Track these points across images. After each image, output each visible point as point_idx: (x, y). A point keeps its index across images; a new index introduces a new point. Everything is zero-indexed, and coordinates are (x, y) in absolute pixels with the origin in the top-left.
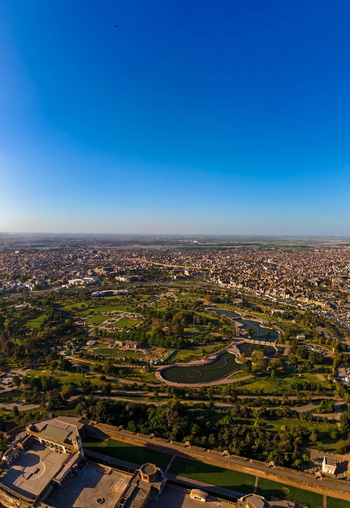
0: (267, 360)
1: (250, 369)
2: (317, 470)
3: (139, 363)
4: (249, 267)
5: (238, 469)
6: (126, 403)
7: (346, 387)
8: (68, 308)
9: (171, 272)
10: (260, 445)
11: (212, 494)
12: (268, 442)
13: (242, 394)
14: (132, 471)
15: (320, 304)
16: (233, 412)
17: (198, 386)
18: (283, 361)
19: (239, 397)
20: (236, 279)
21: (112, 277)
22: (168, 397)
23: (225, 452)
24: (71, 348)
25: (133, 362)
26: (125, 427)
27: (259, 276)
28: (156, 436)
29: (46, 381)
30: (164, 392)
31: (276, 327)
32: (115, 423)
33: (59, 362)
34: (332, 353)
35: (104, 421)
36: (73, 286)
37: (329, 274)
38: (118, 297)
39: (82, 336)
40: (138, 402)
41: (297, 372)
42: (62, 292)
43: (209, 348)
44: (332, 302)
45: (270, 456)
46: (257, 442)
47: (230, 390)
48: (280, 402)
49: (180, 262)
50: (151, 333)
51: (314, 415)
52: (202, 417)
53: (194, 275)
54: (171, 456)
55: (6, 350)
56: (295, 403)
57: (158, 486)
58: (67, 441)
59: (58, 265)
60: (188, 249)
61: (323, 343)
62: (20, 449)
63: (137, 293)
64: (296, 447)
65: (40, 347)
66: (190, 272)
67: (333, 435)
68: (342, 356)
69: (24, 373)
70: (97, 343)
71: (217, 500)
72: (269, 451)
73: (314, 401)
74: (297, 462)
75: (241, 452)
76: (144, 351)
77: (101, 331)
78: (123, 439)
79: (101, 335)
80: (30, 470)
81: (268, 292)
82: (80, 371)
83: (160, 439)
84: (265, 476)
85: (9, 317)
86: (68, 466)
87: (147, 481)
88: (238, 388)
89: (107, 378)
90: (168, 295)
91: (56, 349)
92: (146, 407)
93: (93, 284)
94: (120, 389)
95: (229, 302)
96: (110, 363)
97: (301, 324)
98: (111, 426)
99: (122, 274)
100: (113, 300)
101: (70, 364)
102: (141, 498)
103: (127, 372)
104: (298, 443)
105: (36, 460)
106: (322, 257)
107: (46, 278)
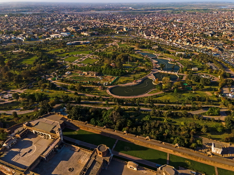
0: (172, 83)
1: (161, 88)
2: (208, 151)
3: (97, 84)
4: (164, 25)
5: (156, 148)
6: (90, 108)
7: (229, 100)
8: (52, 52)
9: (115, 29)
10: (168, 133)
11: (141, 165)
12: (173, 131)
13: (156, 103)
14: (92, 150)
15: (211, 48)
16: (151, 113)
17: (131, 98)
18: (182, 83)
19: (155, 104)
20: (155, 33)
21: (79, 33)
22: (114, 104)
23: (148, 137)
24: (55, 76)
25: (94, 84)
26: (89, 122)
27: (170, 31)
28: (107, 127)
29: (39, 96)
30: (111, 101)
31: (178, 63)
32: (83, 120)
33: (48, 84)
34: (218, 78)
35: (76, 119)
36: (54, 39)
37: (222, 28)
38: (84, 45)
39: (62, 69)
40: (97, 107)
41: (192, 90)
42: (46, 43)
43: (137, 75)
44: (221, 47)
45: (175, 140)
46: (166, 131)
47: (149, 100)
48: (180, 108)
49: (120, 22)
50: (104, 67)
51: (204, 116)
52: (133, 116)
53: (129, 31)
54: (115, 140)
55: (6, 78)
56: (190, 109)
57: (107, 159)
58: (52, 132)
59: (42, 25)
60: (126, 14)
61: (211, 73)
62: (18, 138)
63: (95, 43)
64: (192, 135)
65: (34, 76)
66: (127, 29)
67: (219, 130)
68: (227, 81)
69: (22, 92)
70: (72, 73)
71: (144, 169)
72: (174, 137)
73: (203, 108)
74: (193, 145)
75: (157, 137)
76: (100, 78)
77: (74, 66)
78: (88, 129)
79: (74, 68)
80: (24, 151)
81: (175, 41)
82: (61, 90)
83: (109, 129)
84: (173, 153)
85: (8, 58)
86: (52, 147)
87: (101, 156)
88: (154, 99)
89: (79, 93)
90: (113, 44)
91: (45, 77)
92: (101, 110)
93: (67, 37)
94: (86, 100)
95: (150, 48)
96: (80, 85)
97: (196, 62)
98: (80, 122)
99: (85, 30)
100: (80, 47)
101: (55, 86)
102: (97, 167)
103: (90, 90)
104: (193, 133)
105: (30, 144)
106: (218, 17)
107: (34, 33)
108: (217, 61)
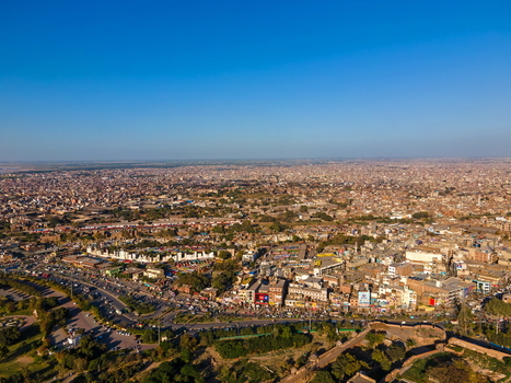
108: (17, 281)
